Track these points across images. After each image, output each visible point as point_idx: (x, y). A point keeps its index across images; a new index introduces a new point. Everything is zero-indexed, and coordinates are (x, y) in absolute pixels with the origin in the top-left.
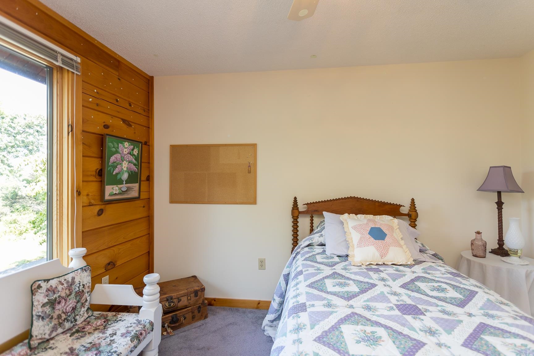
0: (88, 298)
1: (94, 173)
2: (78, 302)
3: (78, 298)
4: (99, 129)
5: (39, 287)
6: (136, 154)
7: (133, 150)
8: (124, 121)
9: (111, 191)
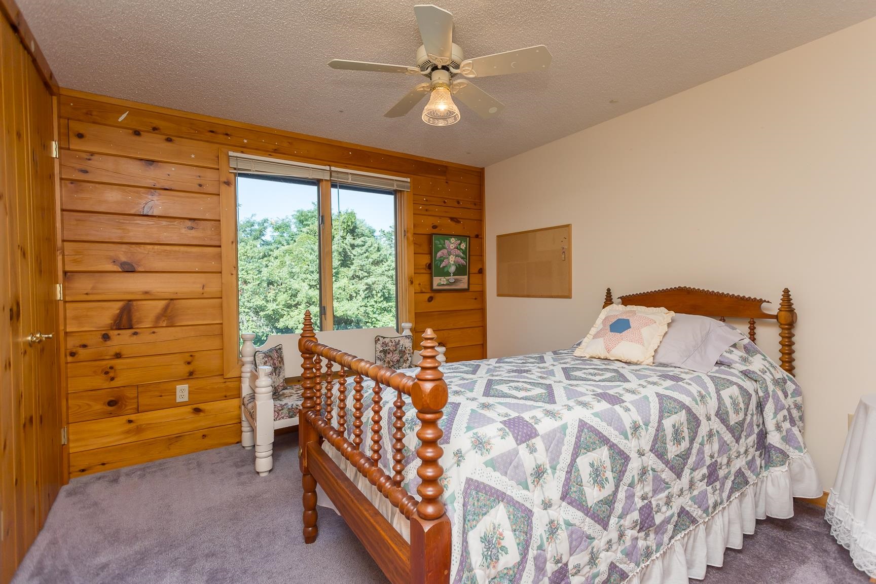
0: (409, 358)
1: (425, 267)
2: (401, 358)
3: (401, 355)
4: (428, 230)
5: (379, 340)
6: (464, 248)
7: (460, 244)
8: (452, 219)
9: (439, 281)
